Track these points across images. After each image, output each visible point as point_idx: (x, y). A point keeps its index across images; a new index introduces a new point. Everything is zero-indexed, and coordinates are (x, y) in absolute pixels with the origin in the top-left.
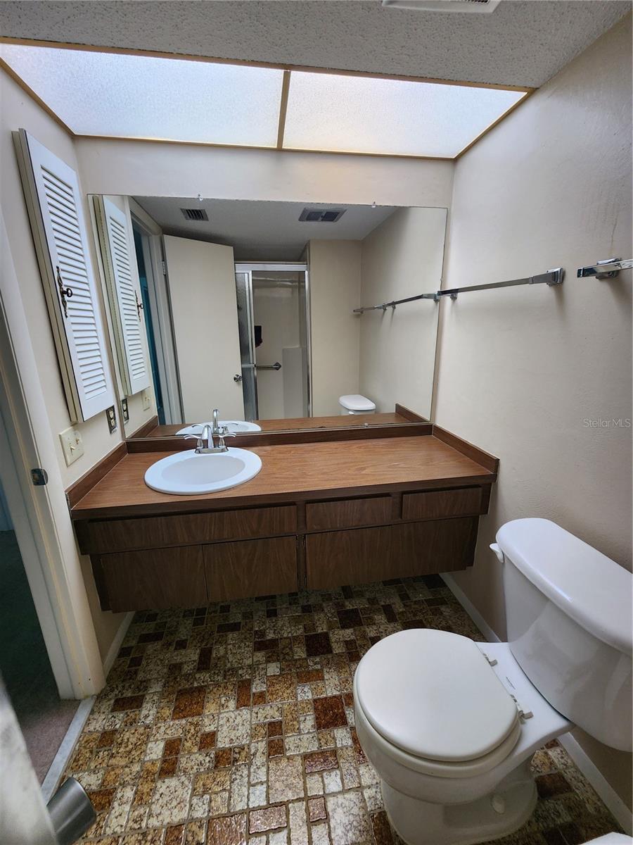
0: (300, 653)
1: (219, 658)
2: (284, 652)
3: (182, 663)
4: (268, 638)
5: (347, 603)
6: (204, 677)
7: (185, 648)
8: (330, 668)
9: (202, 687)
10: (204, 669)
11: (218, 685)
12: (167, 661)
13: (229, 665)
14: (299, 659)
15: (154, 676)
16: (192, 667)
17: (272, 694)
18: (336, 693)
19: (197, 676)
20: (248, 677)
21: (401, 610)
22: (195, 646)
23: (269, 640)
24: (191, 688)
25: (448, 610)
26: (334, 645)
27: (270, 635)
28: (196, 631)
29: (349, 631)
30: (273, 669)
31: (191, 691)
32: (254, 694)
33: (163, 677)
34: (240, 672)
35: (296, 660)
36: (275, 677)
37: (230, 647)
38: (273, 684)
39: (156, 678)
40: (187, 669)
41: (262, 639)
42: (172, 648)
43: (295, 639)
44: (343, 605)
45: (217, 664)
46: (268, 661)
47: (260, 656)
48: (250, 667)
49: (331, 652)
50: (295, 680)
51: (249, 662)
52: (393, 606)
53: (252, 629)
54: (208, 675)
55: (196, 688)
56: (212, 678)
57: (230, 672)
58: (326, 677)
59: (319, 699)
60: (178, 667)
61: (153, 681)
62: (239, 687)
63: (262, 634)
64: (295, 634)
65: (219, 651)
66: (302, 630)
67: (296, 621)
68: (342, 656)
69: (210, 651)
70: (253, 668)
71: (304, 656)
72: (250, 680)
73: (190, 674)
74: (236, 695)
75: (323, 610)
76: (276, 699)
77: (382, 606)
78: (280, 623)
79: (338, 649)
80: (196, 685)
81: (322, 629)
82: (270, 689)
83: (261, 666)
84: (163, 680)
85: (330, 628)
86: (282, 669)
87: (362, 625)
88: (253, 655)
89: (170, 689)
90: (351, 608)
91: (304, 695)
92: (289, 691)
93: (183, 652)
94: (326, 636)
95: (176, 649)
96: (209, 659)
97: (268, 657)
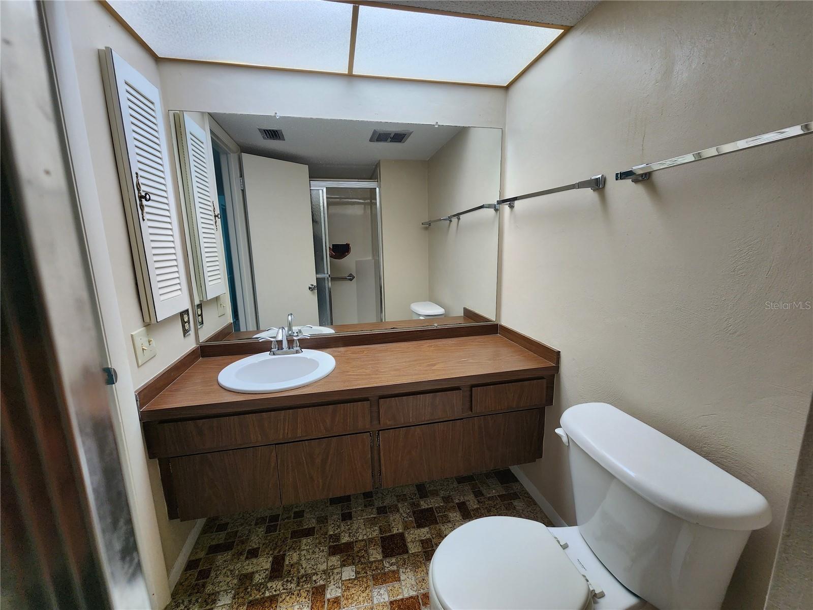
0: (376, 554)
1: (292, 565)
2: (359, 554)
3: (253, 573)
4: (343, 541)
5: (422, 503)
6: (276, 586)
7: (256, 557)
8: (406, 568)
9: (274, 596)
10: (276, 577)
11: (290, 593)
12: (237, 572)
13: (302, 571)
14: (375, 561)
15: (222, 589)
16: (264, 575)
17: (347, 599)
18: (413, 593)
19: (269, 585)
20: (322, 583)
21: (475, 507)
22: (268, 554)
23: (343, 544)
24: (263, 598)
25: (521, 504)
26: (410, 545)
27: (345, 539)
28: (269, 538)
29: (425, 530)
30: (349, 573)
31: (262, 601)
32: (329, 600)
33: (232, 589)
34: (314, 578)
35: (372, 563)
36: (351, 582)
37: (304, 553)
38: (348, 588)
39: (226, 590)
40: (258, 578)
41: (337, 543)
42: (243, 558)
43: (371, 540)
44: (418, 505)
45: (290, 571)
46: (343, 565)
47: (335, 560)
48: (324, 572)
49: (407, 552)
50: (371, 583)
51: (323, 567)
52: (468, 503)
53: (326, 533)
54: (280, 583)
55: (268, 597)
56: (285, 586)
57: (304, 579)
58: (402, 578)
59: (396, 601)
60: (250, 576)
61: (222, 593)
62: (313, 593)
63: (337, 537)
64: (370, 536)
65: (292, 557)
66: (377, 532)
67: (372, 522)
68: (418, 556)
69: (283, 558)
70: (327, 573)
71: (380, 557)
72: (324, 585)
73: (261, 584)
74: (310, 602)
75: (398, 511)
76: (351, 603)
77: (457, 503)
78: (355, 526)
79: (413, 548)
80: (267, 594)
81: (397, 529)
82: (345, 593)
83: (335, 571)
84: (233, 592)
85: (406, 528)
86: (357, 573)
87: (438, 524)
88: (328, 560)
89: (240, 600)
90: (427, 507)
91: (380, 597)
92: (364, 595)
93: (255, 561)
94: (402, 536)
95: (247, 558)
96: (283, 566)
97: (343, 561)
